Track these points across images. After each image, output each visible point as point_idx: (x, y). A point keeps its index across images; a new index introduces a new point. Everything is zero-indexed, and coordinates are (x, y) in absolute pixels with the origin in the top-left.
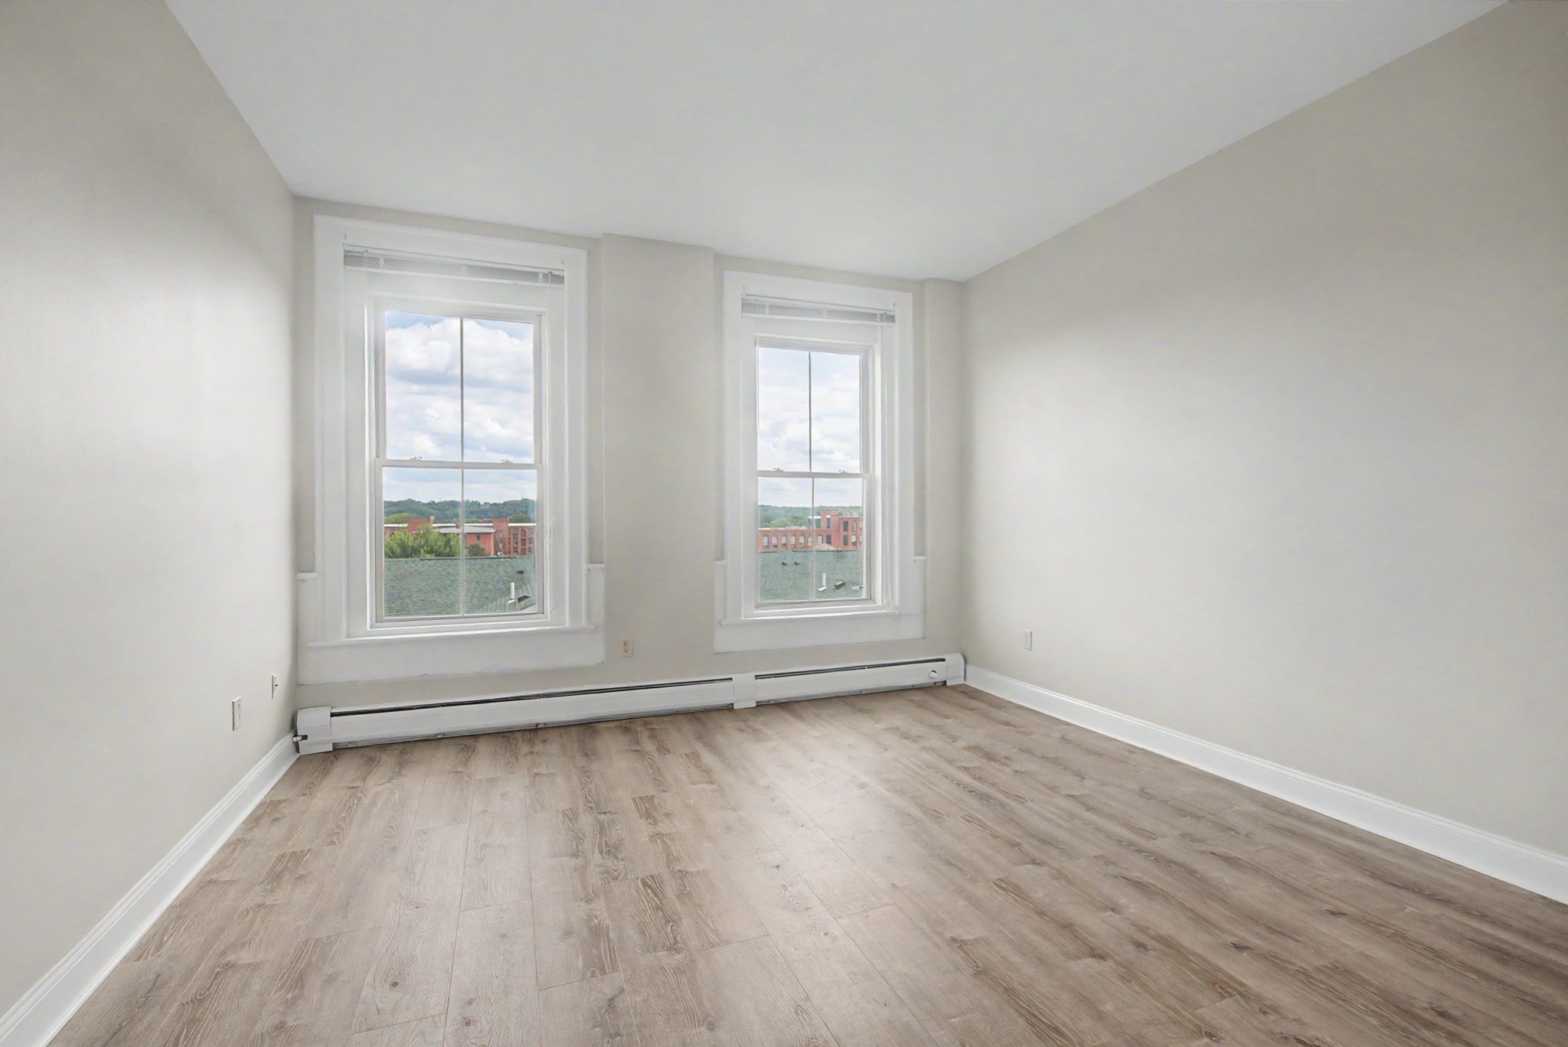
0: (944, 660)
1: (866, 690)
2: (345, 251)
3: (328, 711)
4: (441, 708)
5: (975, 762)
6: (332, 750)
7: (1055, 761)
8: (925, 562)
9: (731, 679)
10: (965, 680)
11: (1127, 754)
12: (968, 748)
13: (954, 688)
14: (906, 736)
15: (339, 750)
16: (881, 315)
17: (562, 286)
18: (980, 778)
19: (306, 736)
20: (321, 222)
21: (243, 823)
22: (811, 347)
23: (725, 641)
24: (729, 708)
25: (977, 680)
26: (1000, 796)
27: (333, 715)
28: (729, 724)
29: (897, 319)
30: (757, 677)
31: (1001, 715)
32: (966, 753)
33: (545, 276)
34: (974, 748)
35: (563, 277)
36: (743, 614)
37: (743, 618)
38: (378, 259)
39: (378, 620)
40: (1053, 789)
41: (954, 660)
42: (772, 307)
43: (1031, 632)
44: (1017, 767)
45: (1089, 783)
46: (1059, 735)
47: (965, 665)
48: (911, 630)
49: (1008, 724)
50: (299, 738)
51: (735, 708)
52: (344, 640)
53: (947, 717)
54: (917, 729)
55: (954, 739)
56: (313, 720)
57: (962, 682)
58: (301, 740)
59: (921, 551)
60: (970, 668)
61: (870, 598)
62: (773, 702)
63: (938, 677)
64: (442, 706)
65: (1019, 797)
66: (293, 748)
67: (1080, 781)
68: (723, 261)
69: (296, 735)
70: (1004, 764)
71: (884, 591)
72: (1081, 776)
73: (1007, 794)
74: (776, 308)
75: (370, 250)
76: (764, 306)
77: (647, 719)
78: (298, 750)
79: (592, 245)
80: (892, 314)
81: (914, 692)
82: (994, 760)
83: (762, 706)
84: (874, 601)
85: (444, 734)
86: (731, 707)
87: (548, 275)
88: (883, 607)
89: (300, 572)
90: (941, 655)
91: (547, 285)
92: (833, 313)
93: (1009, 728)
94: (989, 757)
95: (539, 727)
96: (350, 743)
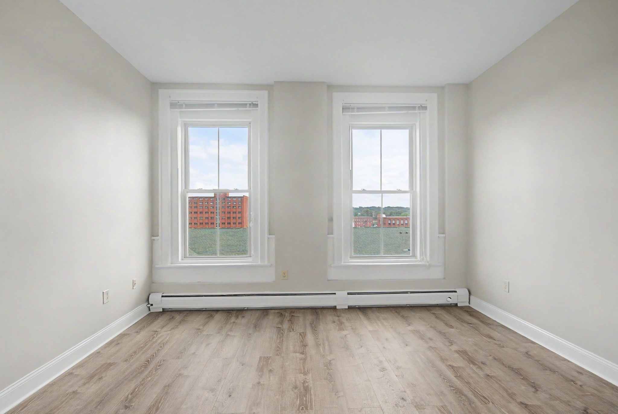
0: (456, 292)
1: (409, 305)
2: (171, 103)
3: (161, 295)
4: (204, 297)
5: (460, 362)
6: (162, 311)
7: (517, 372)
8: (445, 237)
9: (335, 294)
10: (469, 304)
11: (575, 374)
12: (457, 352)
13: (461, 308)
14: (422, 337)
15: (164, 311)
16: (419, 107)
17: (257, 109)
18: (460, 376)
19: (153, 304)
20: (161, 91)
21: (105, 344)
22: (381, 127)
23: (333, 274)
24: (334, 308)
25: (477, 304)
26: (470, 395)
27: (162, 296)
28: (330, 317)
29: (428, 108)
30: (349, 294)
31: (486, 330)
32: (456, 355)
33: (250, 104)
34: (463, 353)
35: (258, 104)
36: (343, 262)
37: (343, 264)
38: (183, 105)
39: (185, 257)
40: (512, 396)
41: (462, 293)
42: (358, 108)
43: (509, 282)
44: (488, 372)
45: (542, 395)
46: (524, 350)
47: (469, 296)
48: (437, 274)
49: (491, 338)
50: (149, 305)
51: (337, 308)
52: (169, 265)
53: (451, 327)
54: (431, 334)
55: (451, 343)
56: (155, 298)
57: (468, 305)
58: (151, 306)
59: (442, 231)
60: (472, 297)
61: (414, 256)
62: (358, 307)
63: (451, 301)
64: (205, 296)
65: (484, 397)
66: (147, 309)
67: (534, 392)
68: (331, 88)
69: (149, 304)
70: (480, 367)
71: (421, 253)
72: (536, 388)
73: (476, 394)
74: (359, 109)
75: (179, 102)
76: (354, 108)
77: (293, 310)
78: (150, 310)
79: (269, 88)
80: (426, 106)
81: (437, 308)
82: (474, 364)
83: (351, 308)
84: (416, 257)
85: (206, 309)
86: (335, 307)
87: (251, 104)
88: (420, 261)
89: (153, 236)
90: (455, 289)
91: (251, 109)
92: (391, 108)
93: (490, 340)
94: (472, 361)
95: (245, 309)
96: (170, 309)
